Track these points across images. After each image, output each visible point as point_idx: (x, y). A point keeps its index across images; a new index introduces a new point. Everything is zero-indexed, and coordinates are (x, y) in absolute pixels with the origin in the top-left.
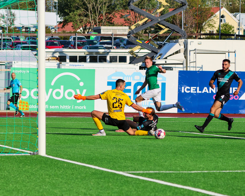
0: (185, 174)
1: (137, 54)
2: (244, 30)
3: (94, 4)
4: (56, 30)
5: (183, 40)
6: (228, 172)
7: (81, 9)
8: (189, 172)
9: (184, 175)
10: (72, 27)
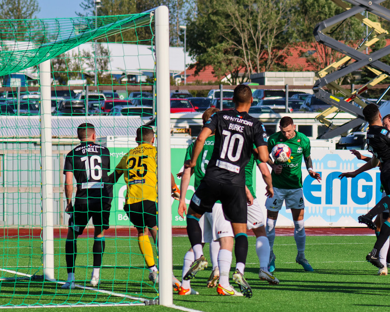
3: (252, 32)
4: (183, 80)
7: (228, 41)
10: (213, 73)
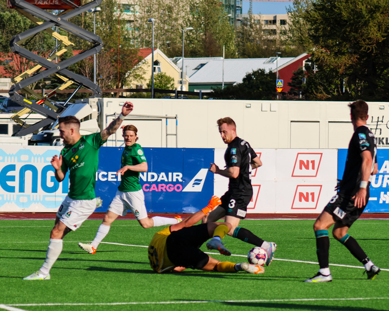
0: (102, 307)
1: (24, 121)
2: (189, 83)
5: (96, 99)
6: (169, 304)
8: (109, 304)
9: (101, 309)
